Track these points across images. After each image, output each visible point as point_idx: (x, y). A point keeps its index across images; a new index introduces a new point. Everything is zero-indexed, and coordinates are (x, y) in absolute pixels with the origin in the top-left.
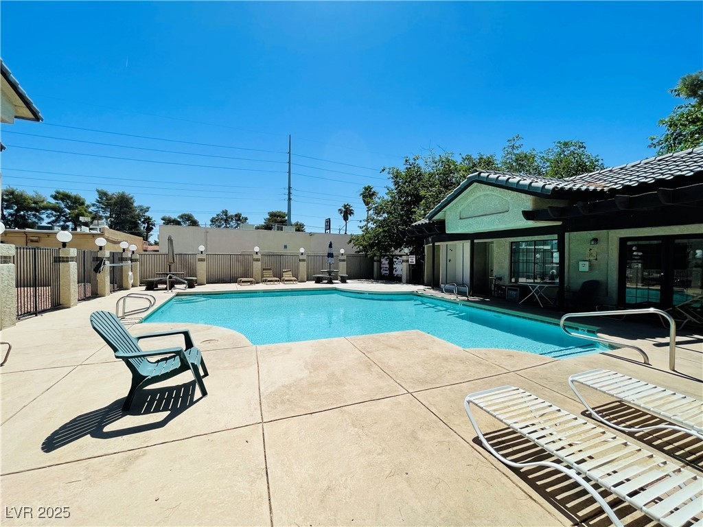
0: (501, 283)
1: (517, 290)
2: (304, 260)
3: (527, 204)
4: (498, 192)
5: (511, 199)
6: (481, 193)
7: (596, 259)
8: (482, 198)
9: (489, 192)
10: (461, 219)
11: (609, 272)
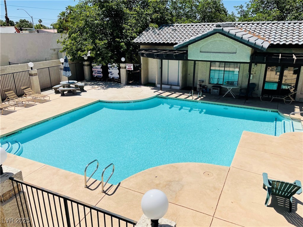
0: (203, 84)
1: (218, 89)
2: (35, 75)
3: (248, 52)
4: (230, 41)
5: (239, 47)
6: (219, 39)
7: (255, 73)
8: (218, 42)
9: (224, 40)
10: (200, 52)
11: (260, 80)
